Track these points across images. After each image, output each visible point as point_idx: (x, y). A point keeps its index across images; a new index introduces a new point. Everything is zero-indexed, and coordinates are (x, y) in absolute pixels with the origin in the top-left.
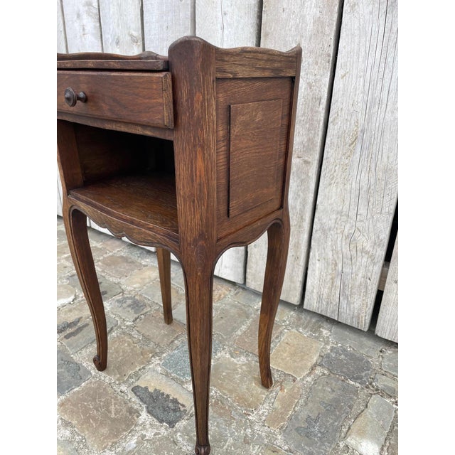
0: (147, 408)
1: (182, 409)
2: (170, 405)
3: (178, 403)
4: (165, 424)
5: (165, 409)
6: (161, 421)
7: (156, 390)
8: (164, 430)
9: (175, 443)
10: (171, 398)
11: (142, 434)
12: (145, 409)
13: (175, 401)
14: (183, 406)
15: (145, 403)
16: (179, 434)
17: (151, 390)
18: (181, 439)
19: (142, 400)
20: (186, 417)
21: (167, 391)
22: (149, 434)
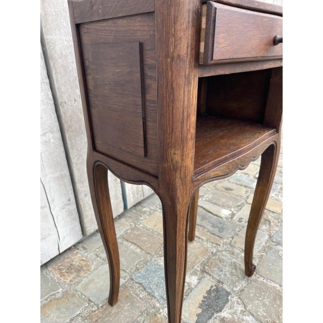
0: (217, 312)
1: (215, 287)
2: (213, 295)
3: (210, 290)
4: (229, 298)
5: (218, 298)
6: (227, 301)
7: (200, 307)
8: (234, 299)
9: (242, 291)
10: (206, 295)
11: (241, 313)
12: (218, 314)
13: (209, 292)
14: (212, 287)
15: (213, 314)
16: (235, 289)
17: (200, 311)
18: (239, 287)
19: (210, 318)
20: (221, 285)
21: (201, 298)
22: (240, 308)
